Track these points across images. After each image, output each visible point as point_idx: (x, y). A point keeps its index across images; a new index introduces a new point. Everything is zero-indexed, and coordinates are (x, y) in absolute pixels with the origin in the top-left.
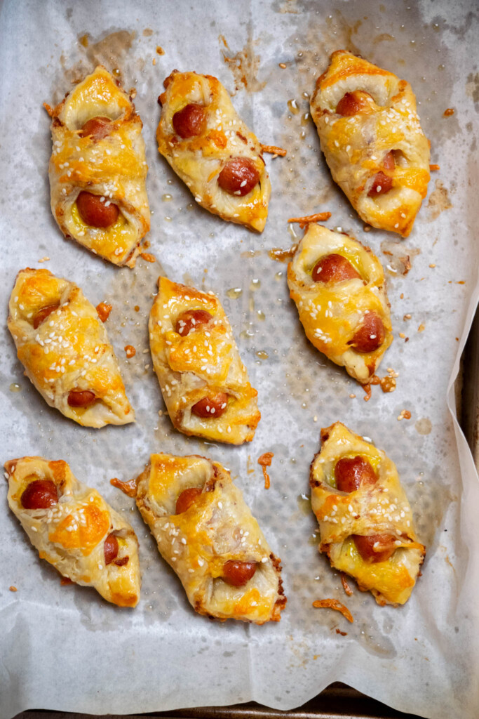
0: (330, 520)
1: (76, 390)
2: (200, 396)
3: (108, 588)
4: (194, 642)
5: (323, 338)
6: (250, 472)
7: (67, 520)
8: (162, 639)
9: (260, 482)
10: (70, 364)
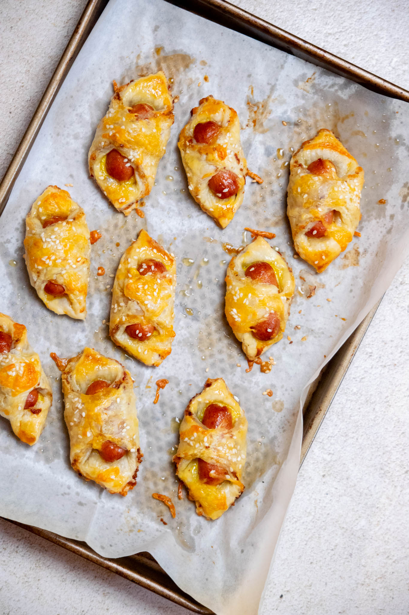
0: (188, 441)
1: (53, 282)
2: (136, 321)
3: (19, 424)
4: (62, 486)
5: (235, 317)
6: (148, 387)
8: (41, 475)
9: (151, 397)
10: (57, 261)
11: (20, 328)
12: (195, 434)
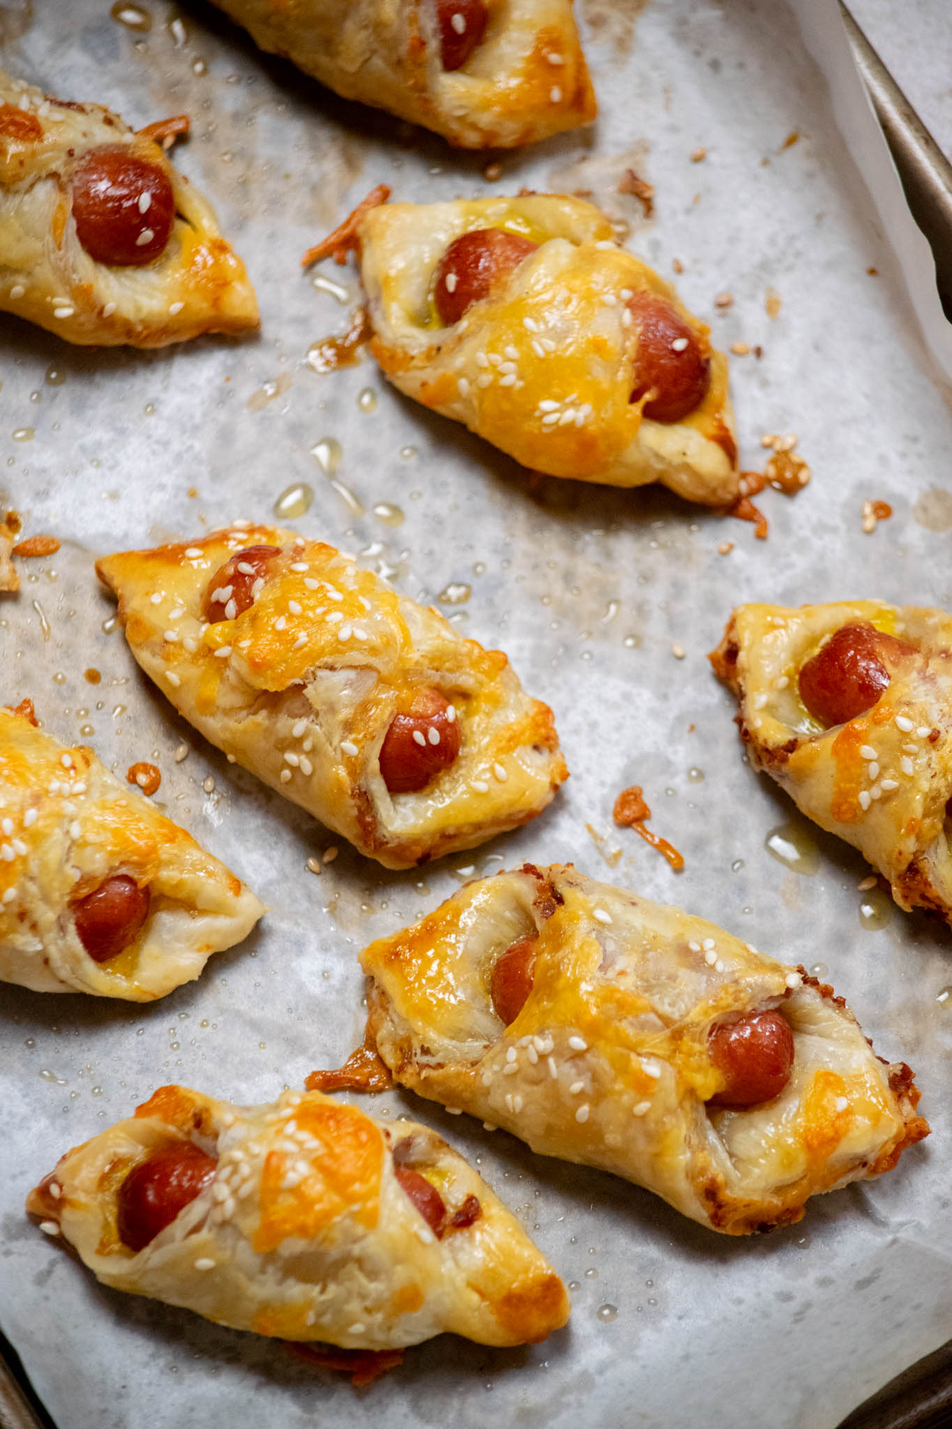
0: (876, 792)
1: (85, 892)
2: (380, 716)
3: (475, 1298)
4: (766, 1315)
5: (569, 415)
6: (614, 860)
7: (271, 1168)
8: (686, 1357)
9: (654, 869)
10: (27, 823)
11: (167, 1101)
12: (867, 751)
